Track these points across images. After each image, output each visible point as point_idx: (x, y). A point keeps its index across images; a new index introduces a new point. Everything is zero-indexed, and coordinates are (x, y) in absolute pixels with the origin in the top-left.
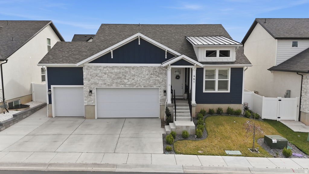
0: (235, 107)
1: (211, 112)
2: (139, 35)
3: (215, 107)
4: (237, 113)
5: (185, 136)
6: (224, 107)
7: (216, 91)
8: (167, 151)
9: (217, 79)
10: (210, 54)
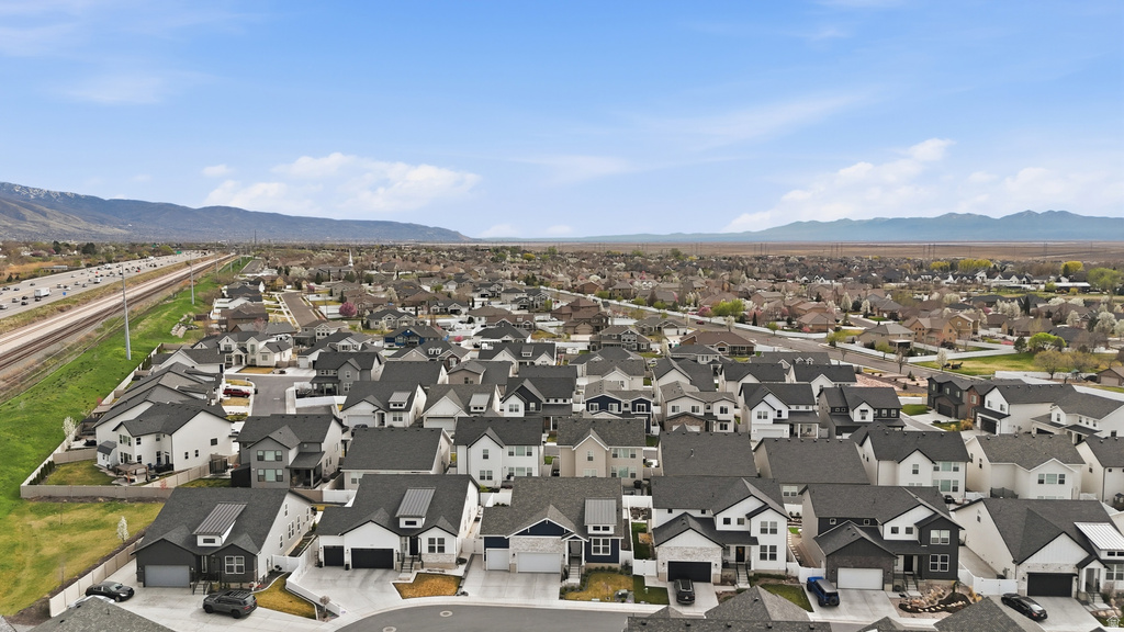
0: (613, 565)
1: (596, 569)
2: (547, 519)
3: (599, 565)
4: (615, 571)
5: (572, 589)
6: (606, 565)
7: (601, 554)
8: (561, 598)
9: (601, 546)
10: (596, 528)
